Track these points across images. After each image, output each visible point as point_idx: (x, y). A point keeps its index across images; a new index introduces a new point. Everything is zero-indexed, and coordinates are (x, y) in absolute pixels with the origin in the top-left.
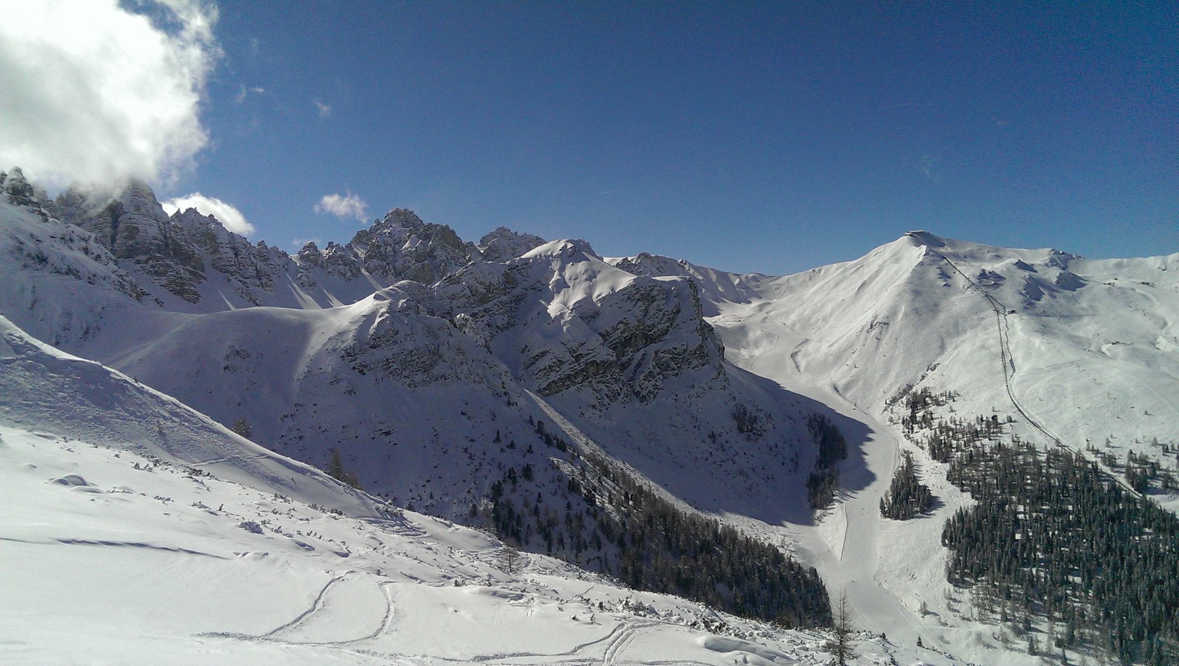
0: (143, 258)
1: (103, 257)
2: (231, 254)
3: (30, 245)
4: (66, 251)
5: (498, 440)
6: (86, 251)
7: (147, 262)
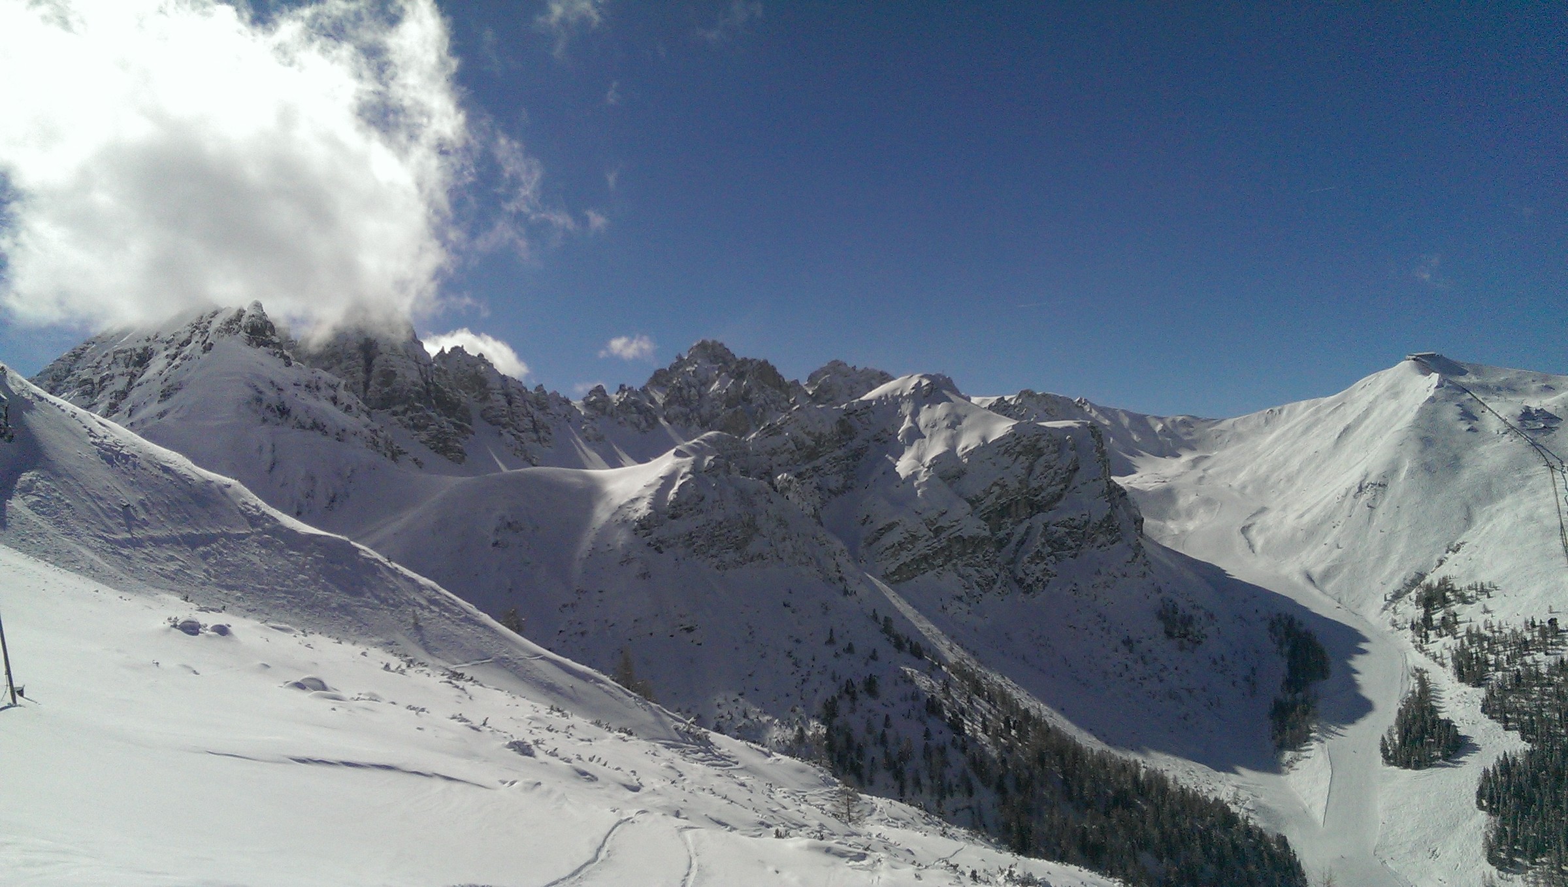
0: (399, 408)
1: (354, 408)
2: (503, 402)
3: (270, 395)
4: (310, 401)
5: (831, 641)
6: (334, 400)
7: (404, 413)
